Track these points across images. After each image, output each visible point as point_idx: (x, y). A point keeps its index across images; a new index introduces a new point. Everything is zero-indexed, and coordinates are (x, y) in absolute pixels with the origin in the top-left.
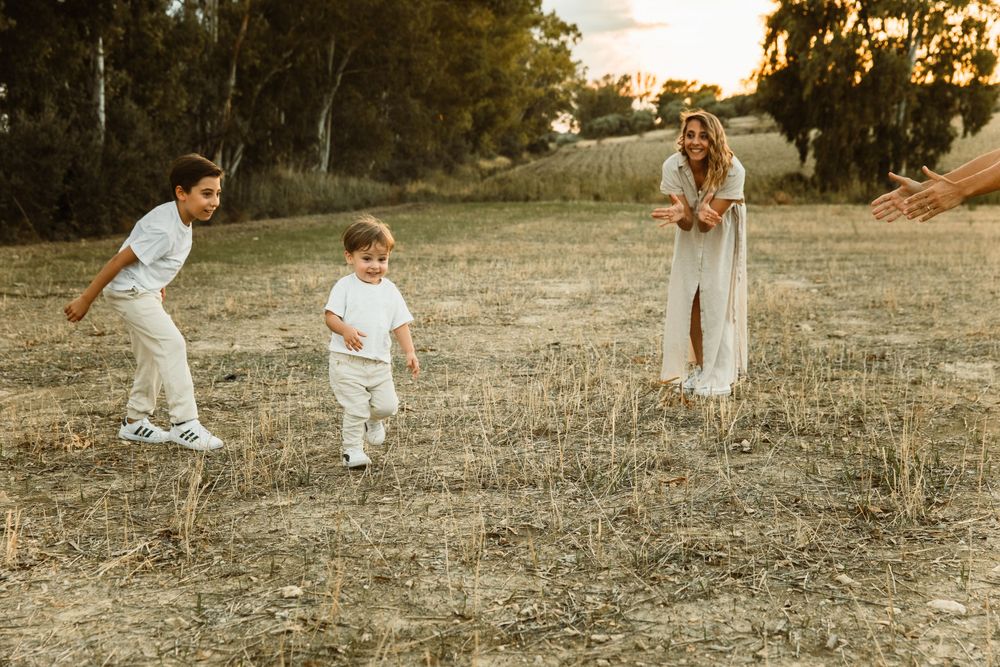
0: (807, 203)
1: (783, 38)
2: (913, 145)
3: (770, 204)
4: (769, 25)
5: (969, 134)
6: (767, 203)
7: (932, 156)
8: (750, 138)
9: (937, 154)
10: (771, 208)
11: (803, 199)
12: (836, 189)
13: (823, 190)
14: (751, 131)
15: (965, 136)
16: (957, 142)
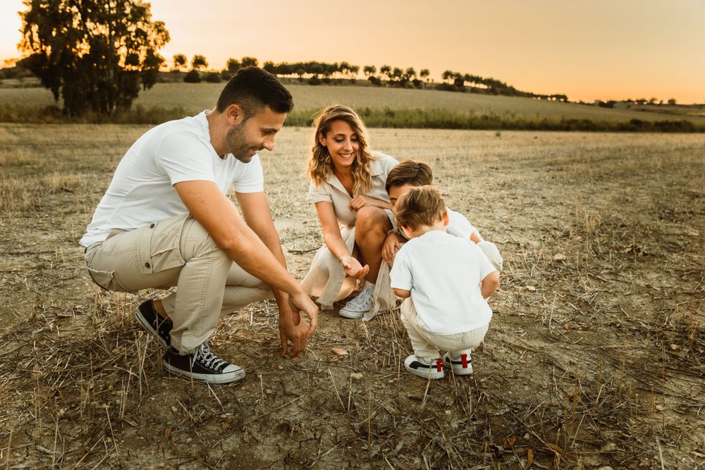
0: (65, 123)
1: (35, 28)
2: (118, 93)
3: (42, 123)
4: (26, 20)
5: (147, 89)
6: (39, 123)
7: (129, 100)
8: (16, 91)
9: (132, 99)
10: (43, 126)
11: (61, 121)
12: (79, 115)
13: (72, 115)
14: (16, 87)
15: (144, 89)
16: (141, 92)
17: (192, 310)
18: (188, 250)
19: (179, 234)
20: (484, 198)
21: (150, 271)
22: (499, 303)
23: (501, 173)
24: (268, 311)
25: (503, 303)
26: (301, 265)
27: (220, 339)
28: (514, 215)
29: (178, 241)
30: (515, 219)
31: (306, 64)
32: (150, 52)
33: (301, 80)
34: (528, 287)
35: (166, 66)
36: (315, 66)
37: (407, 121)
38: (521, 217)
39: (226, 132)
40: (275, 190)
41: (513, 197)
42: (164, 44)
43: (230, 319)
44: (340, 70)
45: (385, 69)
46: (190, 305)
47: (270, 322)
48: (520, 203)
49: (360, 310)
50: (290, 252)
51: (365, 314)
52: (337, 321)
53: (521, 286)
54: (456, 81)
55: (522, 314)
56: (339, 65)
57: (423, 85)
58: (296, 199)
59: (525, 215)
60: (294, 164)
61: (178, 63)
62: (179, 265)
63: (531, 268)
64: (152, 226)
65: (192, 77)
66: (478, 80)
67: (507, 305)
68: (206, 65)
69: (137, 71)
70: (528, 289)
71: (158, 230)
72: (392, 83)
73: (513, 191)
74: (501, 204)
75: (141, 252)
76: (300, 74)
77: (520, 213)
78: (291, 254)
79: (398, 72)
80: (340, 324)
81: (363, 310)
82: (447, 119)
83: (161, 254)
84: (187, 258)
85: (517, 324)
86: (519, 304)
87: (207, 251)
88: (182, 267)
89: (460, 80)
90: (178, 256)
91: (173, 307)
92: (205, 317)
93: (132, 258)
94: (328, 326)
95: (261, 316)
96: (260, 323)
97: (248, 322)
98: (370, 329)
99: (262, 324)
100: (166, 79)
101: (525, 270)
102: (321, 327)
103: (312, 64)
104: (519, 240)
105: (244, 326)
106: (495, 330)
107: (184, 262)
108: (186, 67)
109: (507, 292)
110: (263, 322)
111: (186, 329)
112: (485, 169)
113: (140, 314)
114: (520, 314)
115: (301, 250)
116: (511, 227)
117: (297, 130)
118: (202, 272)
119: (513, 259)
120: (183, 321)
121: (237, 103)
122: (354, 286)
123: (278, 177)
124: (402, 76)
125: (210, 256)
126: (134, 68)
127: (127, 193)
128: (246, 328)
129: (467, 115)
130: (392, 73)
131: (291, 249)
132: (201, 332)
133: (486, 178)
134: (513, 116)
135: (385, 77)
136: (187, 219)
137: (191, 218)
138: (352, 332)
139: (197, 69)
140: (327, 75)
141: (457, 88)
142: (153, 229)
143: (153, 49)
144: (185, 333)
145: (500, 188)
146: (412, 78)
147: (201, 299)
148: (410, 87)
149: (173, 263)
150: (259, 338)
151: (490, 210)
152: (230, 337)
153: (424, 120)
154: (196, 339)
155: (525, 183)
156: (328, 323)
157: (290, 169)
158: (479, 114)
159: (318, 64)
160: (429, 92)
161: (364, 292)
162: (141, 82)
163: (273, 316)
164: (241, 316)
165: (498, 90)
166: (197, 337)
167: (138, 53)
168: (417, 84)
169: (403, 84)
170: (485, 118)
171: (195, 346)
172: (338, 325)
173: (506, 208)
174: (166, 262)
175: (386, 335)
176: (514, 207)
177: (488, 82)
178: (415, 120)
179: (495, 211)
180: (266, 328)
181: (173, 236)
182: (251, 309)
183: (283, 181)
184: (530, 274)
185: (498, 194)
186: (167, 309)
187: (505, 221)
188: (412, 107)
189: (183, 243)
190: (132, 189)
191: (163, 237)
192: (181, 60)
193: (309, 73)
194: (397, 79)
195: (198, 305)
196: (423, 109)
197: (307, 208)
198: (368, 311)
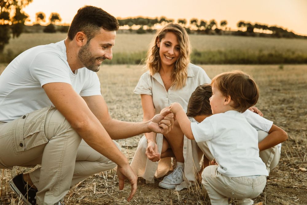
15: (14, 37)
16: (11, 40)
17: (52, 176)
18: (50, 131)
19: (44, 121)
20: (269, 110)
21: (23, 149)
22: (278, 179)
23: (282, 93)
24: (107, 184)
25: (281, 179)
26: (131, 155)
27: (72, 202)
28: (291, 121)
29: (43, 125)
30: (292, 124)
31: (135, 19)
32: (18, 10)
33: (131, 30)
34: (300, 168)
35: (30, 21)
36: (140, 20)
37: (210, 59)
38: (297, 123)
39: (78, 52)
40: (112, 107)
41: (291, 108)
42: (28, 4)
43: (79, 190)
44: (160, 22)
45: (194, 21)
46: (51, 172)
47: (108, 191)
48: (296, 113)
49: (174, 183)
50: (123, 147)
51: (177, 186)
52: (157, 190)
53: (296, 168)
54: (248, 29)
55: (296, 186)
56: (159, 19)
57: (222, 32)
58: (127, 112)
59: (300, 121)
60: (126, 90)
61: (39, 18)
62: (44, 143)
63: (303, 156)
64: (24, 117)
65: (50, 29)
66: (265, 27)
67: (284, 180)
68: (60, 20)
69: (8, 25)
70: (300, 170)
71: (28, 119)
72: (199, 32)
73: (291, 105)
74: (281, 114)
75: (17, 135)
76: (130, 25)
77: (296, 120)
78: (124, 149)
79: (203, 23)
80: (159, 193)
81: (176, 183)
82: (241, 57)
83: (31, 135)
84: (49, 137)
85: (292, 193)
86: (294, 180)
87: (64, 131)
88: (46, 144)
89: (250, 28)
90: (43, 137)
91: (38, 178)
92: (61, 180)
93: (10, 140)
94: (151, 194)
95: (101, 187)
96: (100, 192)
97: (92, 192)
98: (181, 195)
99: (102, 193)
100: (29, 30)
101: (299, 157)
102: (145, 195)
103: (139, 19)
104: (295, 138)
105: (89, 194)
106: (275, 196)
107: (47, 140)
108: (44, 21)
109: (284, 172)
110: (103, 191)
111: (48, 190)
112: (269, 91)
113: (13, 185)
114: (294, 187)
115: (131, 145)
116: (289, 129)
117: (128, 67)
118: (60, 146)
119: (289, 150)
120: (46, 184)
121: (81, 31)
122: (169, 167)
123: (114, 98)
124: (206, 26)
125: (65, 135)
126: (6, 22)
127: (8, 94)
128: (91, 195)
129: (257, 53)
130: (199, 24)
131: (124, 145)
132: (58, 193)
133: (270, 97)
134: (293, 53)
135: (194, 27)
136: (49, 110)
137: (52, 110)
138: (168, 197)
139: (53, 23)
140: (150, 26)
141: (248, 34)
142: (25, 119)
143: (20, 8)
144: (47, 194)
145: (281, 102)
146: (214, 28)
147: (59, 167)
148: (213, 34)
149: (40, 141)
150: (100, 202)
151: (272, 117)
152: (79, 201)
153: (223, 58)
154: (54, 198)
155: (301, 99)
156: (150, 192)
157: (123, 93)
158: (266, 53)
159: (143, 19)
160: (227, 38)
161: (176, 170)
162: (11, 33)
163: (111, 188)
164: (87, 188)
165: (281, 34)
166: (56, 196)
167: (9, 11)
168: (218, 31)
169: (207, 32)
170: (271, 55)
171: (54, 203)
172: (157, 193)
173: (285, 116)
174: (35, 141)
175: (193, 198)
176: (292, 116)
177: (273, 28)
178: (216, 59)
179: (276, 118)
180: (105, 196)
181: (39, 122)
182: (94, 183)
183: (118, 101)
184: (303, 160)
185: (279, 107)
186: (34, 180)
187: (284, 125)
188: (214, 49)
189: (47, 127)
190: (12, 91)
191: (33, 123)
192: (41, 16)
193: (137, 24)
194: (202, 28)
195: (57, 171)
196: (223, 49)
197: (135, 118)
198: (179, 184)
